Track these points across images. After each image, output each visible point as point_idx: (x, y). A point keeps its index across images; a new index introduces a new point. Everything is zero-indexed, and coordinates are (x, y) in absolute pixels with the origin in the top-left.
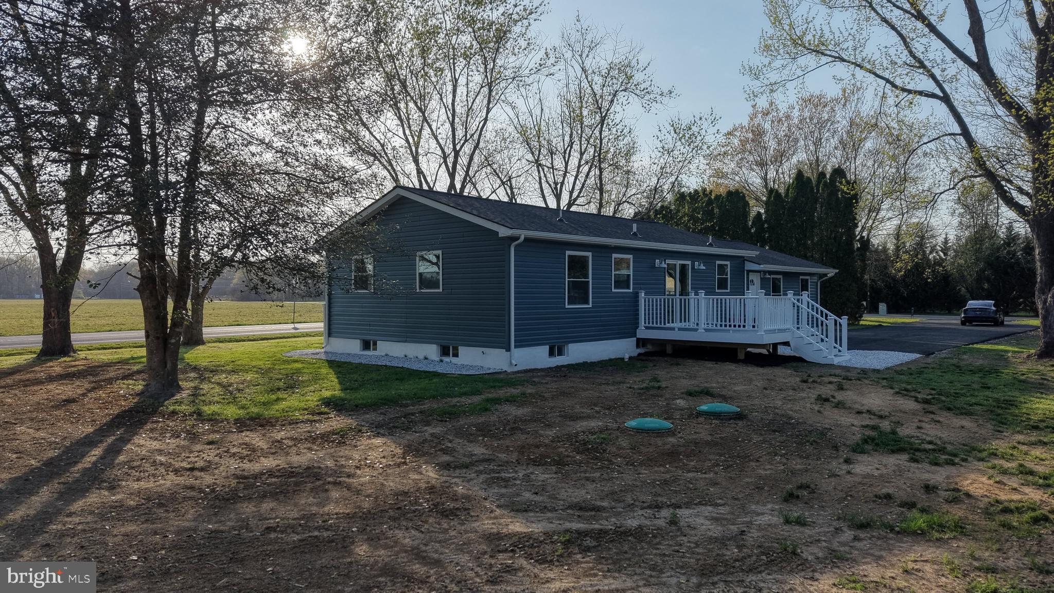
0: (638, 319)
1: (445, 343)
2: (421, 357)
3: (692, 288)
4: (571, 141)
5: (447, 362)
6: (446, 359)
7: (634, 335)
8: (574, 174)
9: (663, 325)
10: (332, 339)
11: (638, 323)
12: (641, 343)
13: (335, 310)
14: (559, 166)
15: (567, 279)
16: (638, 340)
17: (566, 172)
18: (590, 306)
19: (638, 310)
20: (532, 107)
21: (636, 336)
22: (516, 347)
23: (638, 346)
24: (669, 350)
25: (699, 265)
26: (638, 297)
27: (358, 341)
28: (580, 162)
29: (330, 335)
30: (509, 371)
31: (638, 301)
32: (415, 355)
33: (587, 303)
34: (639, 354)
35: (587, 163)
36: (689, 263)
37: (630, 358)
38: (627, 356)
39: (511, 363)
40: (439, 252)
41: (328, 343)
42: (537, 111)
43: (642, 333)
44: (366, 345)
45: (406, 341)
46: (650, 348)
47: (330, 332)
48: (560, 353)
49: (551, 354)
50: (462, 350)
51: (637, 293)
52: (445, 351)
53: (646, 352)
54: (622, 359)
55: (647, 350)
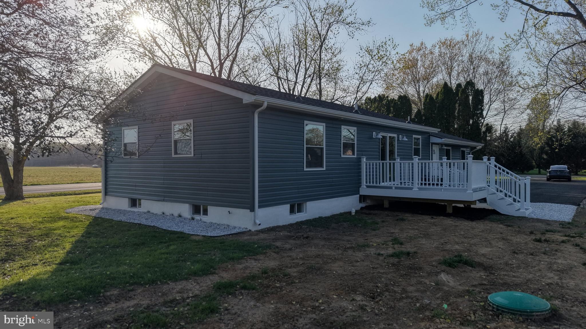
0: (360, 179)
1: (197, 202)
2: (176, 214)
3: (398, 155)
4: (299, 60)
5: (197, 220)
6: (197, 217)
7: (357, 192)
8: (301, 83)
9: (378, 185)
10: (107, 197)
11: (361, 183)
12: (363, 198)
13: (111, 173)
14: (291, 79)
15: (305, 146)
16: (361, 196)
17: (296, 83)
18: (324, 169)
19: (360, 172)
20: (273, 39)
21: (359, 194)
22: (260, 207)
23: (360, 202)
24: (386, 204)
25: (403, 138)
26: (361, 161)
27: (127, 199)
28: (305, 76)
29: (106, 193)
30: (253, 230)
31: (360, 165)
32: (171, 213)
33: (322, 166)
34: (362, 208)
35: (310, 76)
36: (395, 135)
37: (357, 212)
38: (353, 211)
39: (255, 223)
40: (191, 121)
41: (105, 200)
42: (277, 41)
43: (364, 191)
44: (134, 203)
45: (164, 200)
46: (369, 203)
47: (106, 192)
48: (299, 211)
49: (292, 211)
50: (210, 209)
51: (360, 158)
52: (196, 210)
53: (366, 206)
54: (350, 213)
55: (367, 205)
